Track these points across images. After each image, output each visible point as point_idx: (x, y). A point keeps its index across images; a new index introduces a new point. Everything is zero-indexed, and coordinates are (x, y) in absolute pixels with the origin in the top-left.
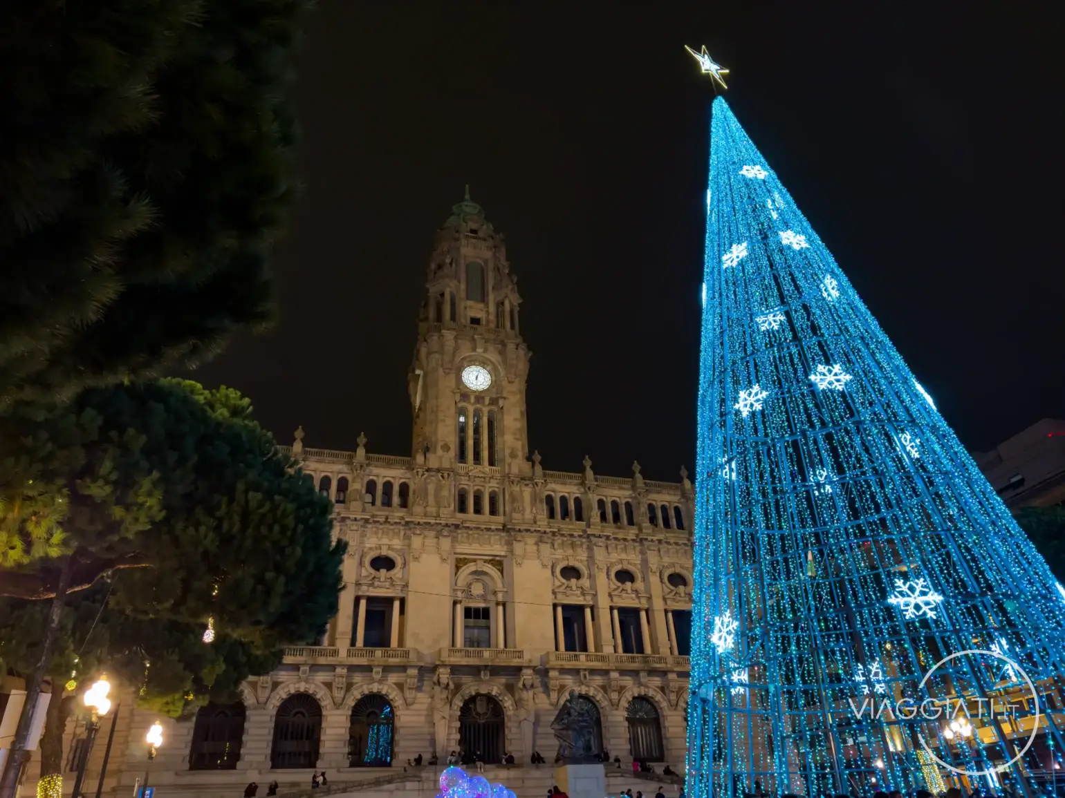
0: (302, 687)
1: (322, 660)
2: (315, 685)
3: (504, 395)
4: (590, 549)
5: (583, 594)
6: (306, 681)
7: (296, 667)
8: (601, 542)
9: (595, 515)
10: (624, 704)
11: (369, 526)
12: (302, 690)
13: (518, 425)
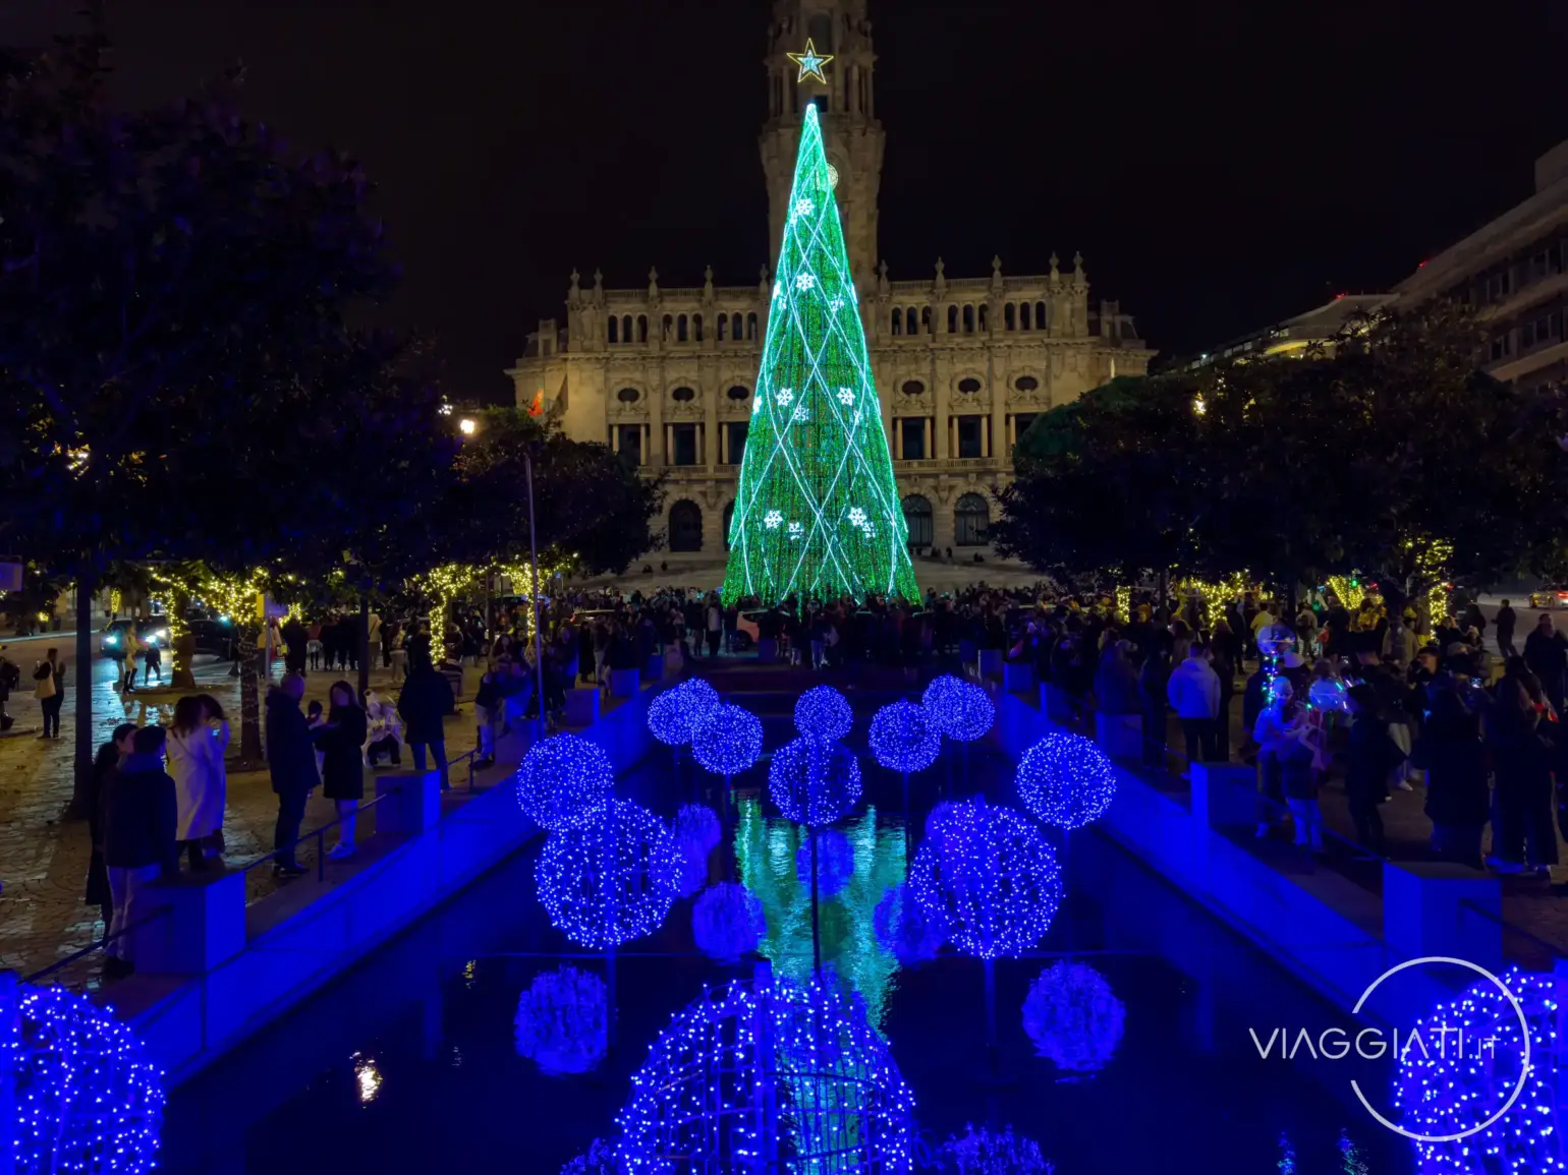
0: (684, 496)
1: (694, 476)
2: (693, 493)
3: (849, 199)
4: (933, 362)
5: (923, 407)
6: (686, 491)
7: (676, 482)
8: (946, 355)
9: (943, 326)
10: (953, 500)
11: (723, 360)
12: (684, 498)
13: (864, 232)
